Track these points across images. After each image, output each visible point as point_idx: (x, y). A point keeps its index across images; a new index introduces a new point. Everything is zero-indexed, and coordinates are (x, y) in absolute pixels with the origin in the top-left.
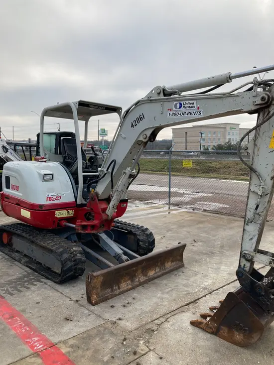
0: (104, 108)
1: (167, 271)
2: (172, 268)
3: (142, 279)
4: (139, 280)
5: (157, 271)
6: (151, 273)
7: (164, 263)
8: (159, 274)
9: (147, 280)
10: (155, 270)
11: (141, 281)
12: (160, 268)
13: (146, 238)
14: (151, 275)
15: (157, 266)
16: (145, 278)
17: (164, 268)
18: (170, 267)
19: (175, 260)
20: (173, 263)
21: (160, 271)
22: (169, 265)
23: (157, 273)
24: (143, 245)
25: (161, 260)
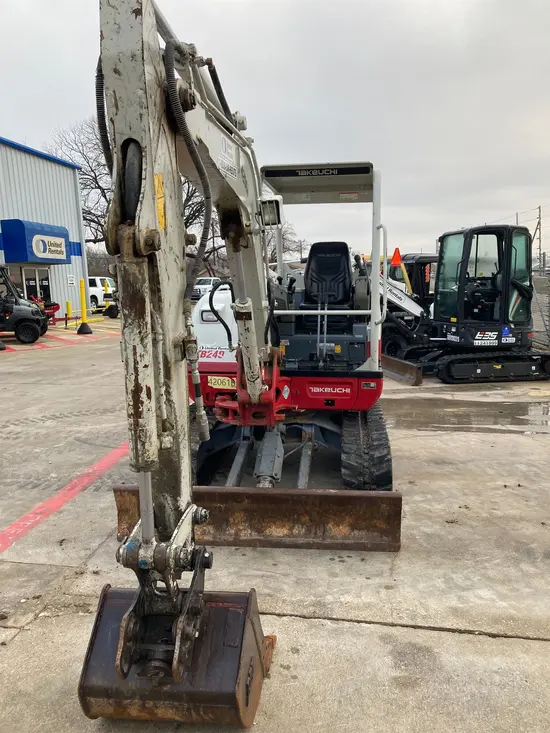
0: (335, 172)
1: (328, 541)
2: (347, 542)
3: (247, 534)
4: (236, 534)
5: (295, 531)
6: (277, 532)
7: (324, 524)
8: (301, 541)
9: (259, 540)
10: (291, 529)
11: (242, 538)
12: (309, 531)
13: (366, 464)
14: (275, 534)
15: (296, 521)
16: (255, 536)
17: (319, 533)
18: (345, 537)
19: (367, 528)
20: (356, 532)
21: (306, 535)
22: (339, 531)
23: (294, 536)
24: (349, 476)
25: (307, 512)
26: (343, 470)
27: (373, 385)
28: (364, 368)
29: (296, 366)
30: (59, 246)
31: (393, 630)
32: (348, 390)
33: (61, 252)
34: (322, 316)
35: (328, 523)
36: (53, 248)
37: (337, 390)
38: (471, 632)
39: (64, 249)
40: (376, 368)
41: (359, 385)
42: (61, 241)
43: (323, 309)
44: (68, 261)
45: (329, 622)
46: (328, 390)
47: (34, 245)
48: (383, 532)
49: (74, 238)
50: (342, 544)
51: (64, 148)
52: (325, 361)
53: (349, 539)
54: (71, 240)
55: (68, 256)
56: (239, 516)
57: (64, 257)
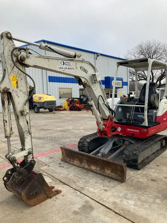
0: (139, 62)
1: (105, 174)
3: (86, 166)
4: (84, 166)
5: (97, 169)
6: (93, 168)
7: (104, 169)
8: (98, 172)
11: (85, 167)
12: (100, 169)
13: (131, 155)
14: (92, 168)
15: (98, 166)
16: (88, 167)
17: (103, 171)
18: (109, 174)
19: (115, 173)
20: (112, 173)
21: (99, 171)
22: (108, 172)
23: (97, 170)
24: (125, 157)
25: (100, 164)
26: (124, 155)
27: (145, 130)
28: (143, 124)
29: (125, 122)
30: (120, 83)
31: (91, 201)
32: (138, 131)
33: (120, 85)
34: (134, 107)
35: (105, 168)
36: (118, 84)
37: (135, 131)
38: (111, 209)
39: (121, 84)
40: (147, 125)
41: (141, 130)
42: (121, 82)
43: (134, 105)
44: (122, 87)
45: (79, 193)
46: (132, 130)
47: (112, 83)
48: (119, 176)
49: (125, 80)
50: (108, 176)
51: (129, 55)
52: (133, 121)
53: (110, 175)
54: (124, 81)
55: (122, 86)
56: (85, 161)
57: (121, 86)
